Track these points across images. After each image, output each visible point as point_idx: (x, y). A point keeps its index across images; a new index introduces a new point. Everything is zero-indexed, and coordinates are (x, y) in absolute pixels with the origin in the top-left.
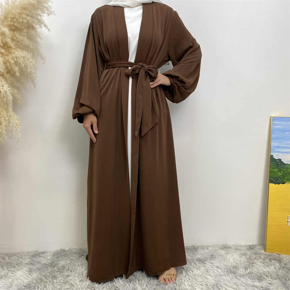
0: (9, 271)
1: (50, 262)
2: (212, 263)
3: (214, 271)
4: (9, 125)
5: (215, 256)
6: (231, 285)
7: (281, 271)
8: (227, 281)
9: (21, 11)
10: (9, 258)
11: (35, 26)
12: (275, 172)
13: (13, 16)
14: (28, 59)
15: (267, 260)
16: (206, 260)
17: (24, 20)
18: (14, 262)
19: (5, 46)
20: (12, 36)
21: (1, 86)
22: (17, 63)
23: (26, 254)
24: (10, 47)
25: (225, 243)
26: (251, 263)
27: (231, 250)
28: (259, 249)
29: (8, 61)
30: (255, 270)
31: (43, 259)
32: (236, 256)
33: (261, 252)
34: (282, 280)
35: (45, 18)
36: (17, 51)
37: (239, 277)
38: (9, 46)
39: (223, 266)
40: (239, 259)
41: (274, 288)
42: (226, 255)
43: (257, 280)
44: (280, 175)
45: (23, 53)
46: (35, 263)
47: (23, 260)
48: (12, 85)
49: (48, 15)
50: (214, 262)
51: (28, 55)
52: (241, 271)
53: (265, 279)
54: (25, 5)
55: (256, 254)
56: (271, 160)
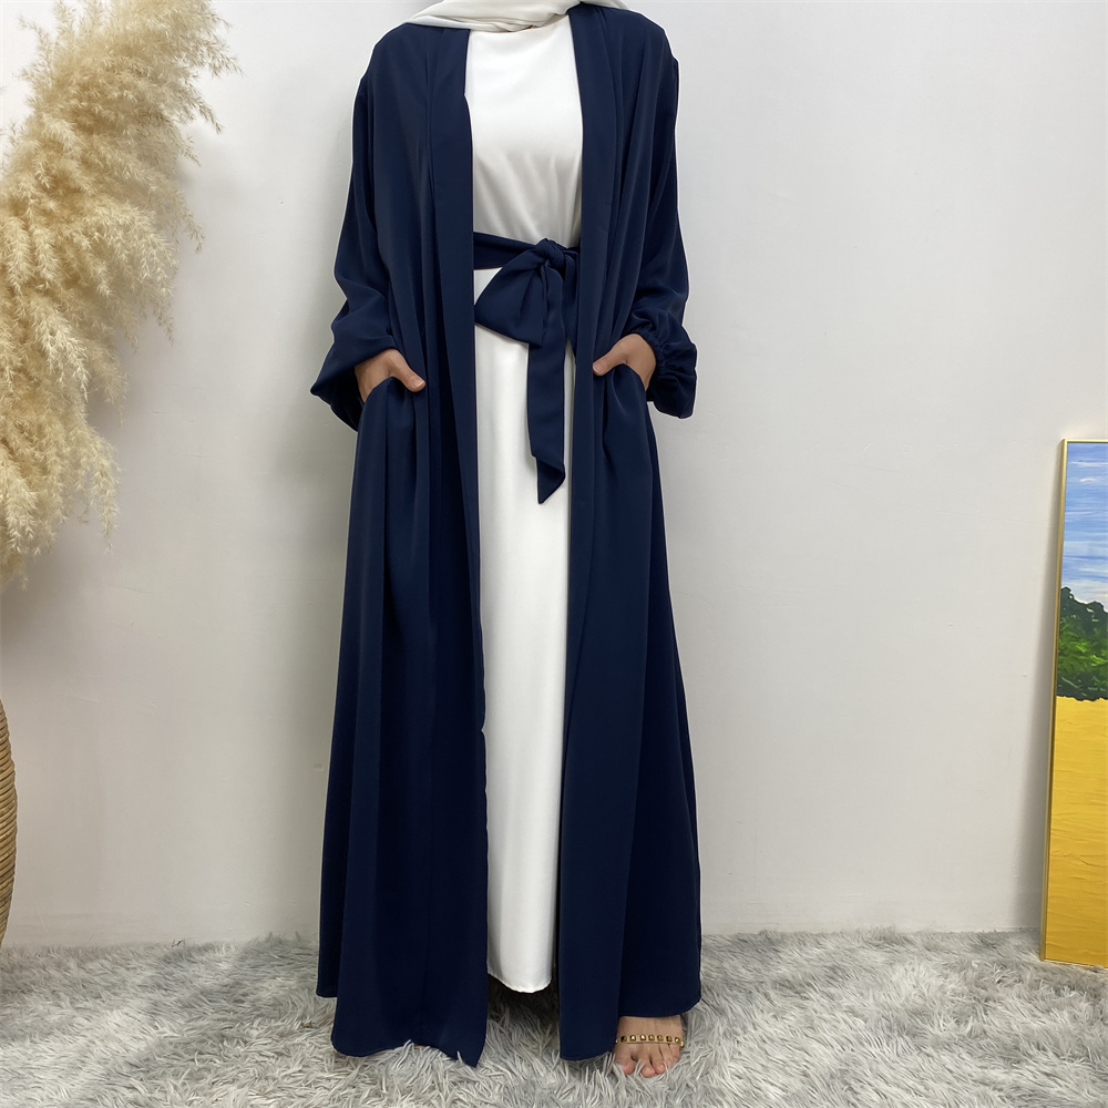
0: (77, 1009)
1: (226, 981)
2: (831, 997)
3: (836, 1024)
4: (76, 475)
5: (844, 971)
6: (899, 1077)
7: (1096, 1030)
8: (886, 1062)
9: (114, 59)
10: (79, 966)
11: (166, 113)
12: (1080, 653)
13: (86, 78)
14: (142, 234)
15: (1043, 989)
16: (809, 985)
17: (126, 91)
18: (96, 979)
19: (60, 186)
20: (85, 151)
21: (48, 330)
22: (100, 250)
23: (141, 951)
24: (78, 191)
25: (886, 925)
26: (981, 998)
27: (907, 951)
28: (1017, 947)
29: (69, 240)
30: (995, 1023)
31: (203, 970)
32: (927, 970)
33: (1025, 958)
34: (1098, 1061)
35: (202, 81)
36: (104, 206)
37: (930, 1050)
38: (72, 186)
39: (875, 1008)
40: (936, 982)
41: (1064, 1090)
42: (890, 969)
43: (1001, 1063)
44: (1100, 666)
45: (123, 212)
46: (173, 983)
47: (131, 973)
48: (85, 329)
49: (216, 70)
50: (840, 991)
51: (140, 220)
52: (943, 1028)
53: (1031, 1056)
54: (131, 39)
55: (1004, 967)
56: (1062, 609)
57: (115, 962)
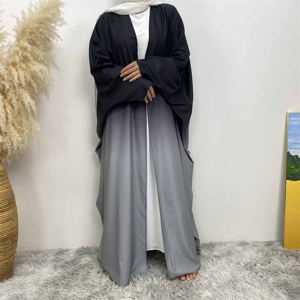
0: (36, 267)
5: (232, 253)
10: (35, 256)
12: (292, 168)
15: (284, 256)
18: (40, 259)
25: (243, 240)
27: (248, 247)
28: (277, 245)
31: (66, 256)
32: (253, 252)
33: (279, 248)
40: (255, 255)
42: (243, 252)
46: (59, 260)
47: (48, 257)
50: (231, 258)
55: (273, 250)
56: (287, 157)
57: (44, 255)
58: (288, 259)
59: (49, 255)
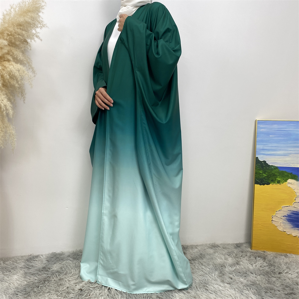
0: (5, 275)
1: (44, 265)
10: (4, 263)
12: (260, 173)
18: (9, 266)
23: (20, 258)
25: (213, 242)
27: (218, 249)
28: (245, 247)
33: (247, 250)
44: (265, 176)
47: (18, 264)
55: (242, 252)
56: (256, 162)
57: (13, 261)
58: (256, 260)
59: (18, 262)
